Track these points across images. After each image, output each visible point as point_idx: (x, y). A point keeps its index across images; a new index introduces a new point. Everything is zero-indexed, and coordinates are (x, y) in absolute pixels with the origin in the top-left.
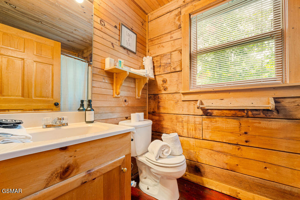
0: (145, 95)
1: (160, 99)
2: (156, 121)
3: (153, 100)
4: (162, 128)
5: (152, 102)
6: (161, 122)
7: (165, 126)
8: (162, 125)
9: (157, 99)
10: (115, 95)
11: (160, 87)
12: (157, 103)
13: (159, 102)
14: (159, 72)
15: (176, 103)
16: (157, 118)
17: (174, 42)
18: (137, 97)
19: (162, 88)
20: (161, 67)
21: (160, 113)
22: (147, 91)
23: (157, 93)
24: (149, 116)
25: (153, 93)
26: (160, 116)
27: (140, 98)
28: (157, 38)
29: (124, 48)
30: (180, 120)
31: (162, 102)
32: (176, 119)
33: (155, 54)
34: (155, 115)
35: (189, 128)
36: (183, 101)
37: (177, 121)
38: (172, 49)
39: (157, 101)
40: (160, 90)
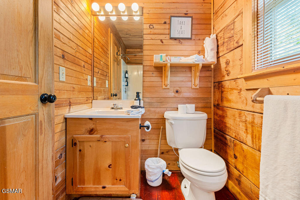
0: (209, 83)
1: (223, 88)
2: (220, 116)
3: (217, 89)
4: (226, 126)
5: (216, 92)
6: (224, 118)
7: (228, 125)
8: (225, 123)
9: (221, 88)
10: (164, 87)
11: (223, 71)
12: (221, 92)
13: (222, 92)
14: (223, 51)
15: (239, 93)
16: (220, 112)
17: (237, 3)
18: (194, 87)
19: (225, 73)
20: (225, 44)
21: (223, 107)
22: (213, 78)
23: (221, 80)
24: (214, 110)
25: (217, 81)
26: (223, 110)
27: (198, 87)
28: (221, 7)
29: (175, 39)
30: (243, 118)
31: (225, 91)
32: (239, 117)
33: (219, 28)
34: (218, 109)
35: (255, 134)
36: (247, 90)
37: (240, 120)
38: (235, 14)
39: (221, 90)
40: (223, 76)
